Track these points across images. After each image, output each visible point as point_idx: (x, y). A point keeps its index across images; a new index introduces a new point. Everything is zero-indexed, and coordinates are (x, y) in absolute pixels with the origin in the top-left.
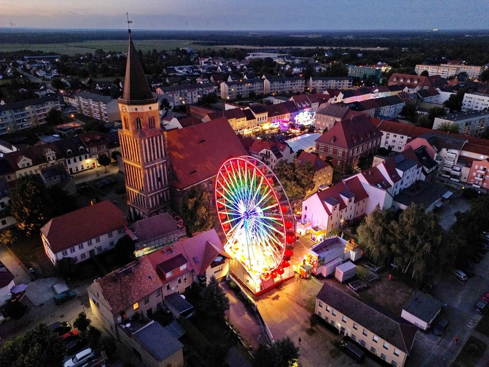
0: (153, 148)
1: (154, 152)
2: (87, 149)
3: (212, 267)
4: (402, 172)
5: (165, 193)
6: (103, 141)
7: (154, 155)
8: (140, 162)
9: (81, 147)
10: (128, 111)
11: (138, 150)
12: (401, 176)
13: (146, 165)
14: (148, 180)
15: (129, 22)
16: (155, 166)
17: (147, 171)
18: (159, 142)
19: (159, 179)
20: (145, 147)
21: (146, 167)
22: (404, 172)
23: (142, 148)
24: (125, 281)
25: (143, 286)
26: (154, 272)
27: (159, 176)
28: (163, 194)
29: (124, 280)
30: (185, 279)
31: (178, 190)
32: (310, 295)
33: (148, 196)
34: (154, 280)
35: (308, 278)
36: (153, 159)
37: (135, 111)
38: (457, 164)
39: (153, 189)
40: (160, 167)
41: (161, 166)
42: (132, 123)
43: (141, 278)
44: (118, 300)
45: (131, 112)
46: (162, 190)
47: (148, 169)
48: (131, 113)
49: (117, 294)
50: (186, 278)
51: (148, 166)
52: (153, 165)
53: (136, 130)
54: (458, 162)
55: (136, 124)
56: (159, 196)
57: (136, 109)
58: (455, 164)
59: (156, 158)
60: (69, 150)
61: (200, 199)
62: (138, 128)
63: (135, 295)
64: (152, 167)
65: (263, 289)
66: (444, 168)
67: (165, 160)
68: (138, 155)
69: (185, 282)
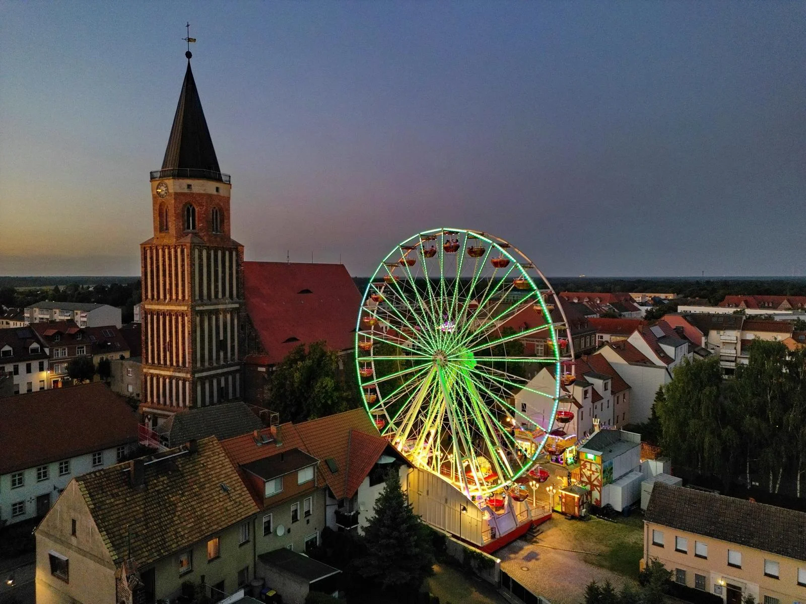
0: (216, 272)
1: (216, 281)
2: (47, 351)
3: (372, 484)
4: (673, 349)
5: (230, 378)
6: (83, 337)
7: (216, 287)
8: (187, 298)
9: (35, 345)
10: (171, 191)
11: (183, 272)
12: (673, 358)
13: (199, 306)
14: (198, 339)
15: (189, 40)
16: (217, 312)
17: (198, 319)
18: (227, 264)
19: (222, 345)
20: (201, 266)
21: (198, 308)
22: (676, 347)
23: (194, 264)
24: (157, 489)
25: (206, 506)
26: (235, 476)
27: (222, 338)
28: (226, 381)
29: (156, 485)
30: (308, 513)
31: (260, 369)
32: (606, 546)
33: (197, 375)
34: (234, 495)
35: (585, 516)
36: (213, 296)
37: (186, 191)
38: (741, 354)
39: (207, 364)
40: (225, 317)
41: (229, 316)
42: (177, 216)
43: (202, 487)
44: (137, 536)
45: (179, 191)
46: (226, 370)
47: (201, 313)
48: (177, 195)
49: (135, 520)
50: (309, 511)
51: (201, 308)
52: (212, 307)
53: (184, 229)
54: (742, 349)
55: (186, 218)
56: (219, 383)
57: (189, 186)
58: (739, 355)
59: (220, 296)
60: (7, 348)
61: (319, 364)
62: (189, 228)
63: (184, 528)
64: (210, 312)
65: (498, 536)
66: (722, 363)
67: (237, 306)
68: (183, 285)
69: (308, 522)
